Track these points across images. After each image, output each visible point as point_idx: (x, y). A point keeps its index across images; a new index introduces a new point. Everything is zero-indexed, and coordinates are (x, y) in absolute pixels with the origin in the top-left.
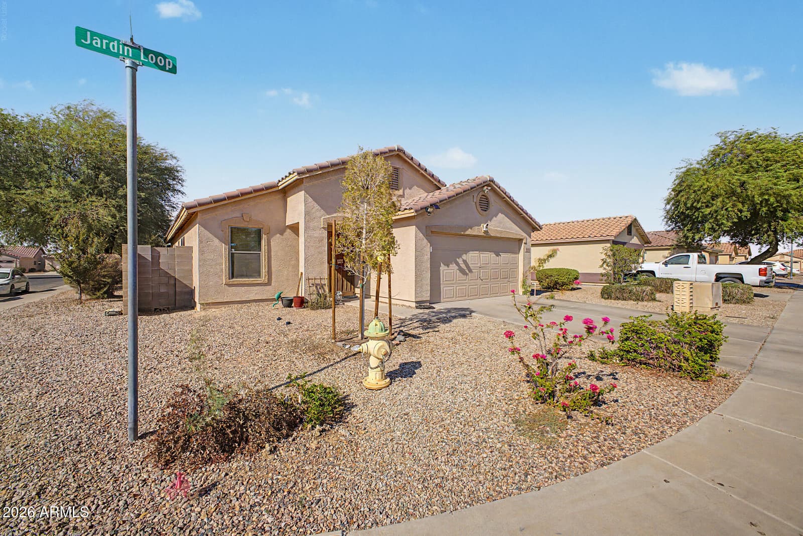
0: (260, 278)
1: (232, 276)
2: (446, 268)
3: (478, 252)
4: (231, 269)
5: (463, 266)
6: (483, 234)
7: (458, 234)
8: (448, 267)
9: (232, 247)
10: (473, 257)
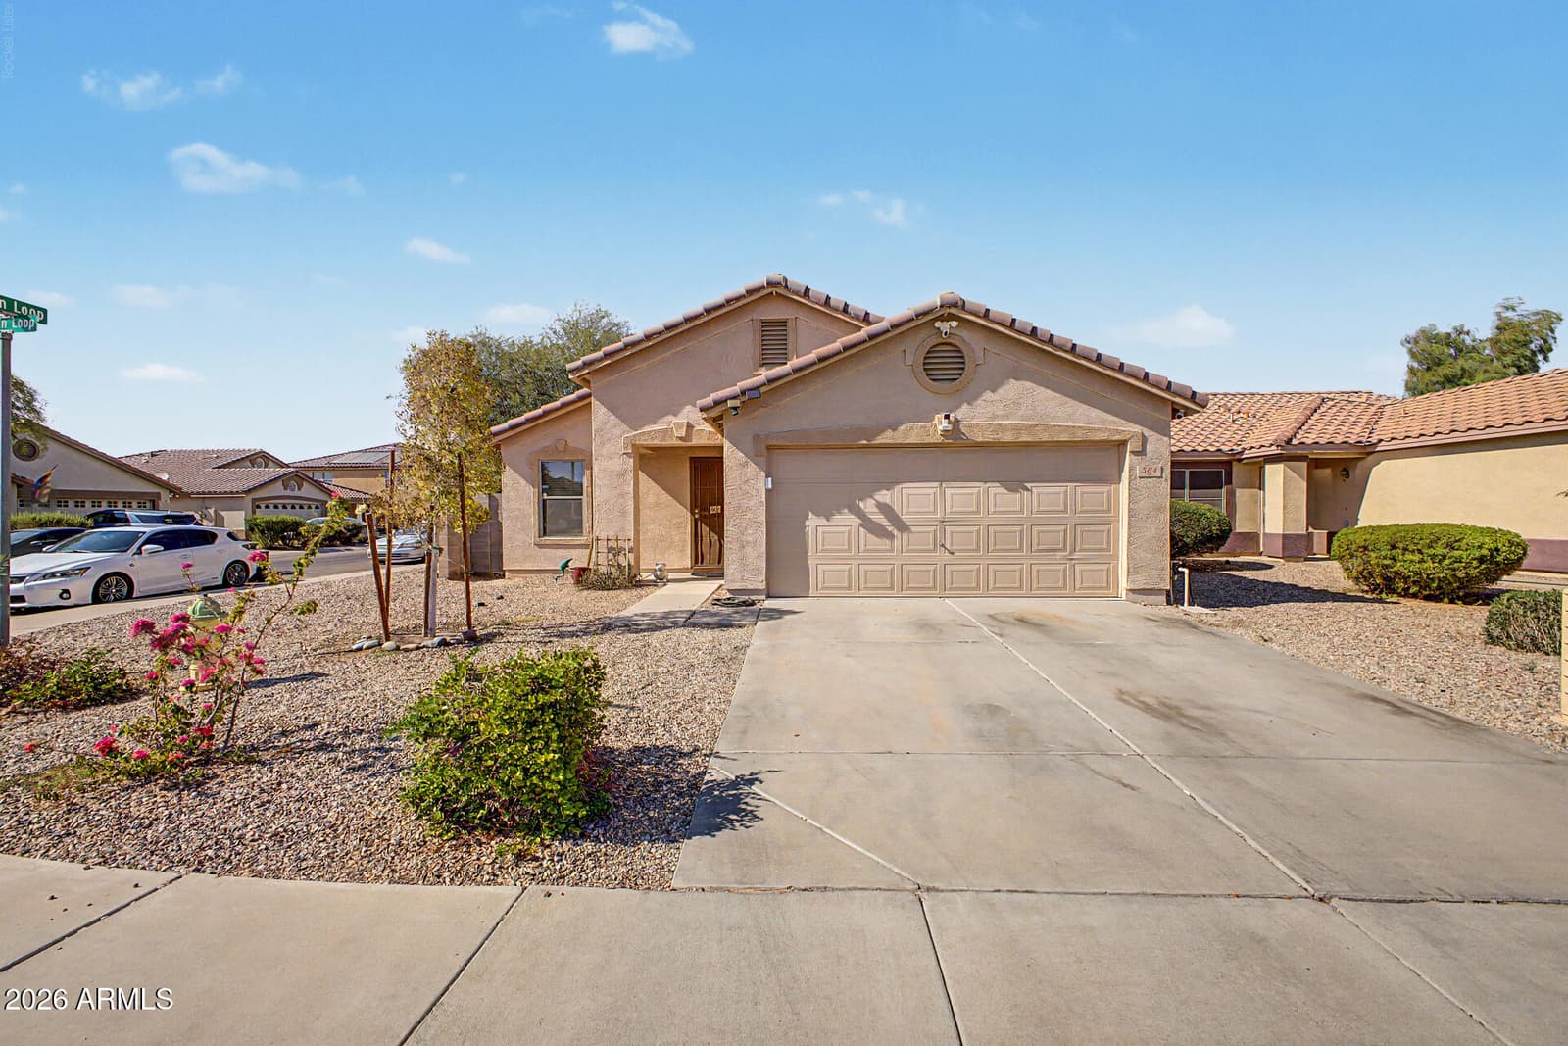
0: (581, 536)
1: (544, 533)
2: (823, 521)
3: (936, 484)
4: (542, 518)
5: (880, 519)
6: (940, 440)
7: (854, 443)
8: (828, 520)
9: (544, 491)
10: (913, 498)
